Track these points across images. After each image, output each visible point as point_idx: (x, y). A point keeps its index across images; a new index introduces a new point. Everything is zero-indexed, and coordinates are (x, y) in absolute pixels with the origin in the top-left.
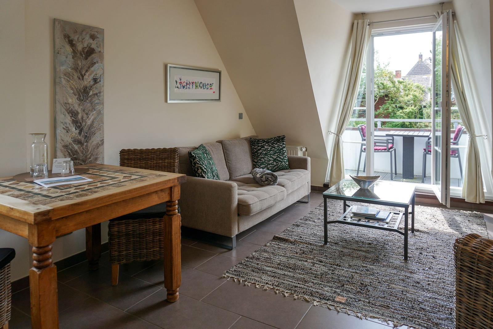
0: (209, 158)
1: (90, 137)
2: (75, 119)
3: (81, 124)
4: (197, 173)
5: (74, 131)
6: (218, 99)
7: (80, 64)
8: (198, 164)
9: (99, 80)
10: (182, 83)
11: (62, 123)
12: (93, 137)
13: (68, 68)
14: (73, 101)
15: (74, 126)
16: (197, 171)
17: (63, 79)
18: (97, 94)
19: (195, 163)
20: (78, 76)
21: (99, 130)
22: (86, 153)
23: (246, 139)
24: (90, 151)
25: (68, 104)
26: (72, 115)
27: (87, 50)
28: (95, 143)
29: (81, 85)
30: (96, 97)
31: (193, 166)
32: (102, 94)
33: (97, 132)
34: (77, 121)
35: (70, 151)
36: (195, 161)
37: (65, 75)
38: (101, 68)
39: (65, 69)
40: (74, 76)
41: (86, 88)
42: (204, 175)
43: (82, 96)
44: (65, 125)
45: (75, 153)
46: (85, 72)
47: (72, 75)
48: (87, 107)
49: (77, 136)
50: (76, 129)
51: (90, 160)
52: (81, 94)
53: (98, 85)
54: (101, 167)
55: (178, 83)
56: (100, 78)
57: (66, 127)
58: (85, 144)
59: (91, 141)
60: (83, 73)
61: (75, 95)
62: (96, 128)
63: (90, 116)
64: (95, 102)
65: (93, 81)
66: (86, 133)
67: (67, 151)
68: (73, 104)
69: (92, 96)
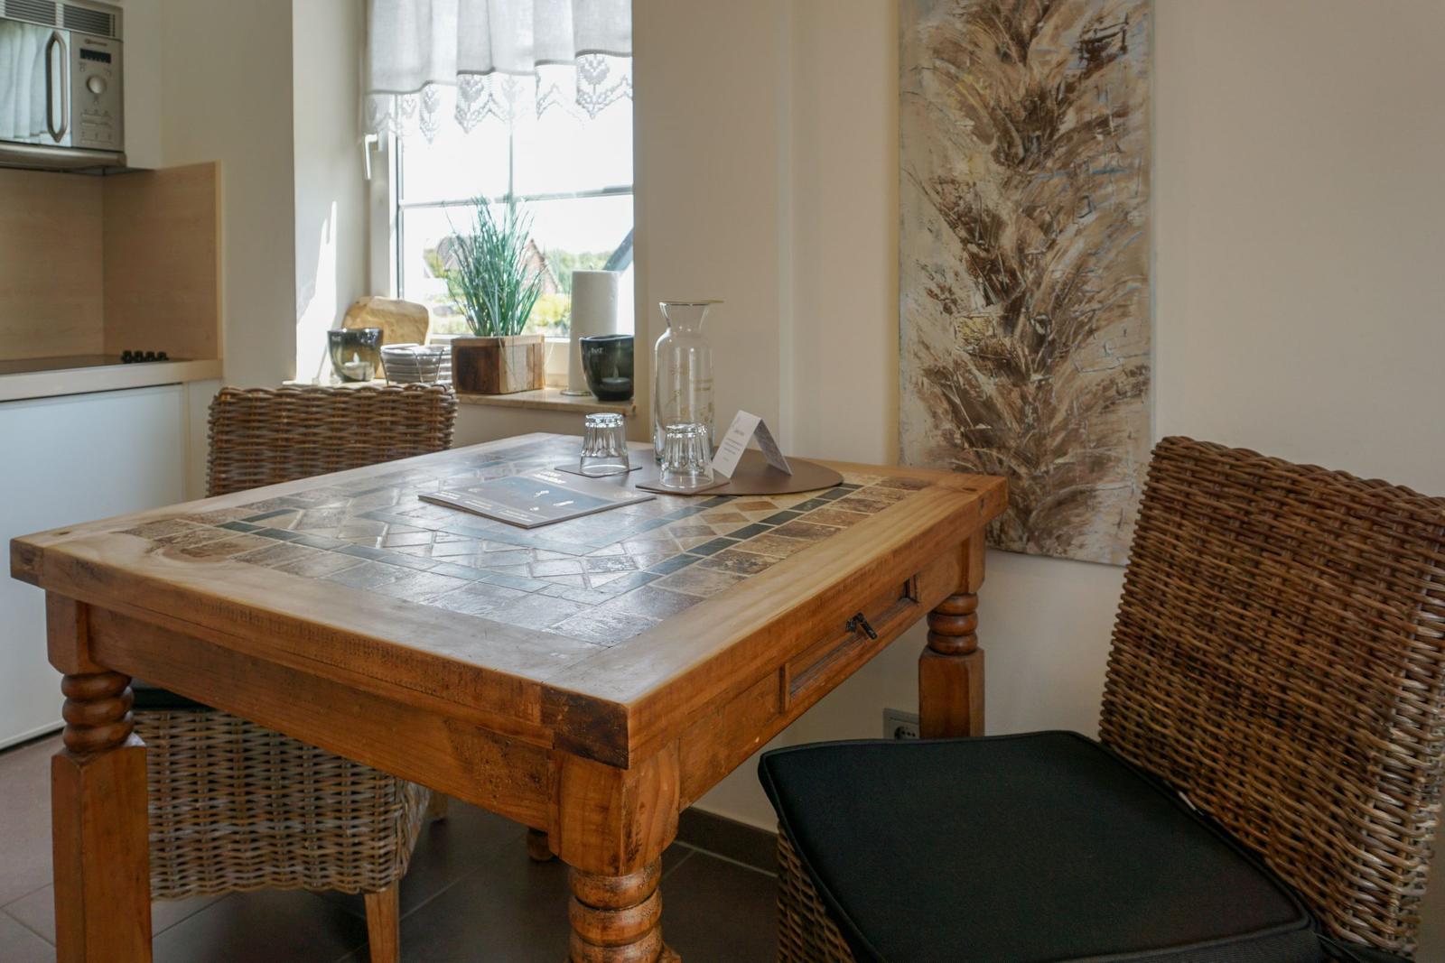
1: (1066, 345)
2: (983, 254)
3: (1013, 274)
5: (981, 312)
9: (1114, 48)
11: (924, 267)
12: (1079, 347)
13: (951, 18)
14: (974, 168)
15: (977, 284)
17: (927, 75)
18: (1103, 123)
20: (997, 49)
21: (1117, 312)
22: (1038, 419)
24: (1060, 417)
25: (953, 182)
26: (971, 231)
28: (1091, 378)
29: (1017, 90)
30: (1100, 137)
32: (1136, 118)
33: (1103, 323)
34: (993, 263)
35: (957, 401)
37: (937, 52)
39: (937, 28)
40: (978, 51)
41: (1043, 99)
43: (1018, 141)
44: (938, 277)
45: (983, 412)
46: (1037, 21)
47: (970, 48)
48: (1046, 194)
49: (994, 336)
50: (989, 302)
51: (1060, 461)
52: (1014, 134)
53: (1110, 74)
56: (1124, 32)
57: (942, 289)
58: (1036, 377)
59: (1067, 367)
60: (1025, 27)
61: (986, 139)
62: (1100, 302)
63: (1062, 240)
64: (1093, 167)
65: (1081, 58)
66: (1042, 323)
67: (944, 394)
68: (975, 184)
69: (1076, 136)
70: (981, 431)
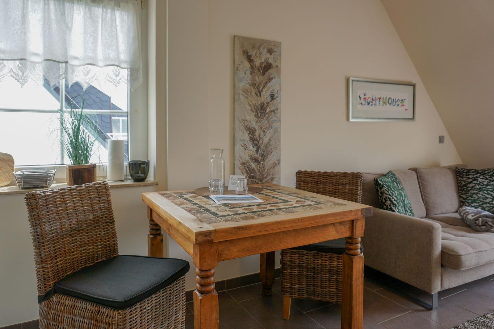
0: (400, 188)
1: (267, 156)
2: (252, 137)
3: (258, 141)
4: (385, 205)
5: (252, 149)
6: (412, 117)
7: (258, 80)
8: (386, 194)
9: (275, 97)
10: (367, 98)
11: (240, 140)
12: (269, 156)
13: (246, 84)
14: (251, 118)
15: (251, 143)
16: (385, 202)
17: (241, 96)
18: (274, 111)
19: (382, 193)
20: (255, 93)
21: (276, 148)
22: (262, 171)
23: (450, 168)
24: (266, 170)
25: (246, 121)
26: (250, 132)
27: (264, 66)
28: (271, 162)
29: (259, 102)
30: (273, 114)
31: (379, 196)
32: (279, 111)
33: (273, 151)
34: (254, 139)
35: (247, 169)
36: (382, 190)
37: (243, 91)
38: (278, 83)
39: (244, 85)
40: (252, 93)
41: (264, 105)
42: (393, 208)
43: (259, 113)
44: (243, 142)
45: (252, 171)
46: (263, 88)
47: (250, 91)
48: (264, 124)
49: (254, 154)
50: (253, 147)
51: (266, 179)
52: (258, 111)
53: (275, 101)
54: (276, 188)
55: (362, 99)
56: (277, 94)
57: (244, 144)
58: (262, 163)
59: (267, 160)
60: (260, 89)
61: (253, 112)
62: (273, 147)
63: (267, 134)
64: (272, 120)
65: (270, 98)
66: (263, 151)
67: (245, 168)
68: (251, 121)
69: (269, 113)
70: (252, 175)
